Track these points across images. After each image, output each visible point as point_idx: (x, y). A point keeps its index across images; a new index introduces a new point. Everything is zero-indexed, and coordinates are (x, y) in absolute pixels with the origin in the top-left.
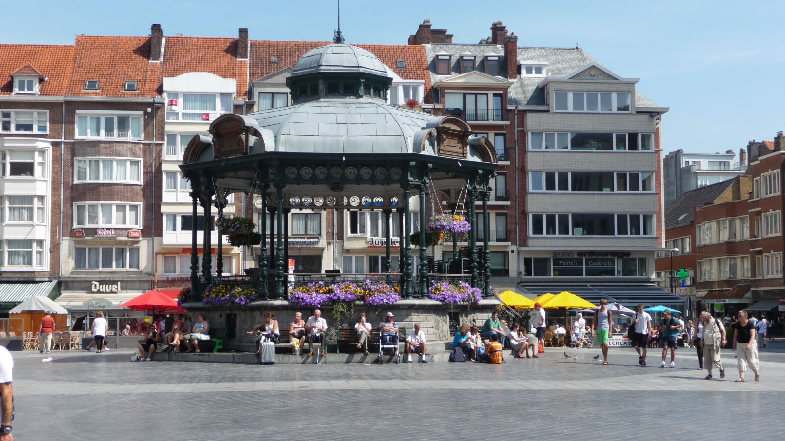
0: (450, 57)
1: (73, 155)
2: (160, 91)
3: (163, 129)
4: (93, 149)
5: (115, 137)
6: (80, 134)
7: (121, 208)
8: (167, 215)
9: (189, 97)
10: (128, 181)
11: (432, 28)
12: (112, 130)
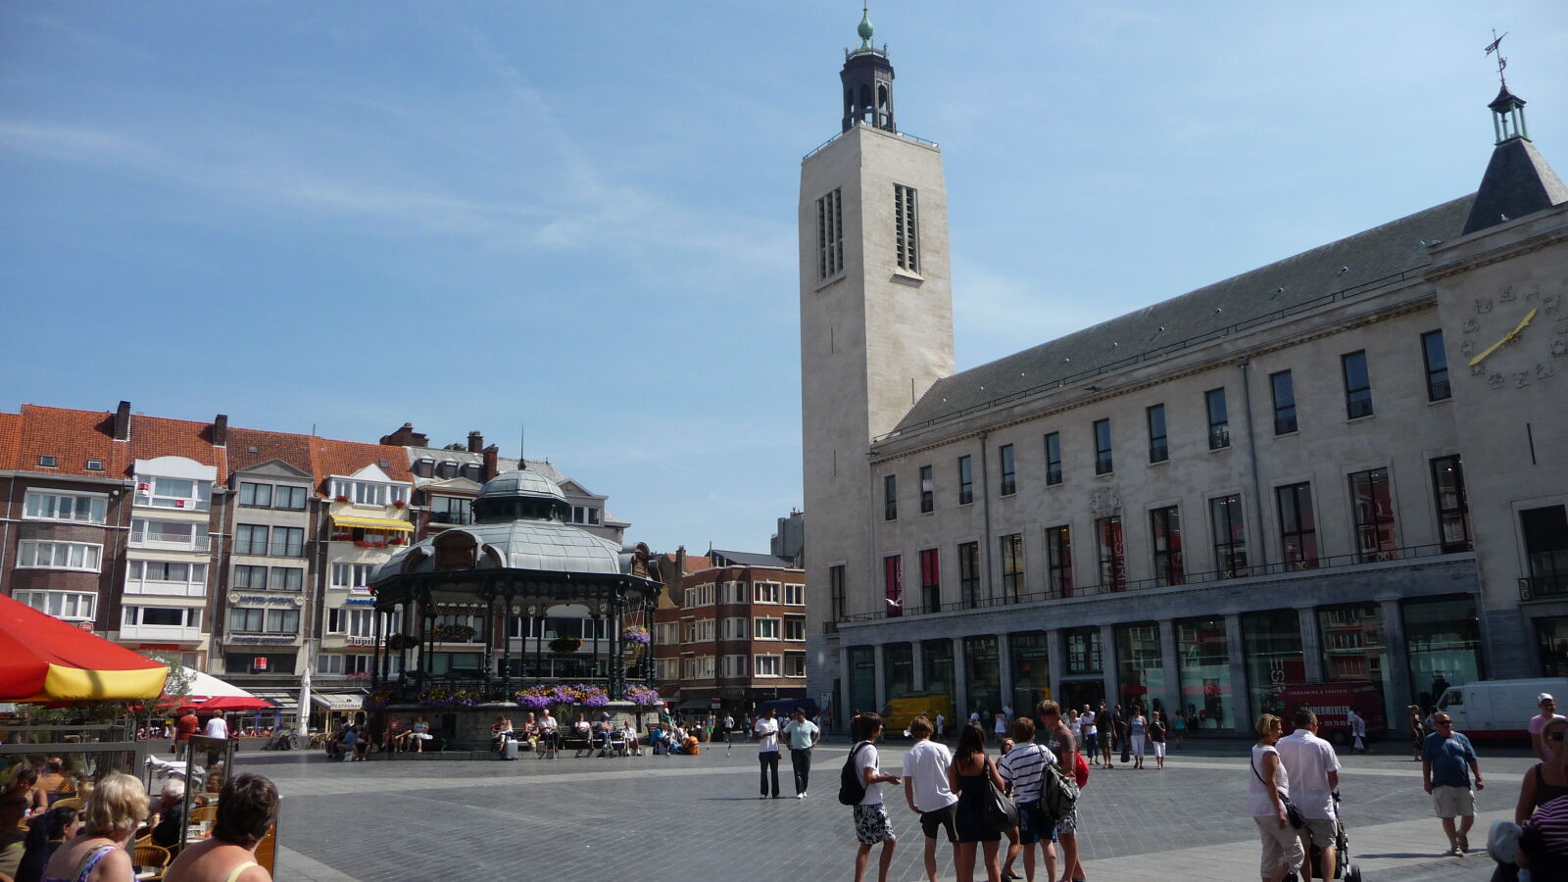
0: (434, 461)
1: (18, 537)
2: (130, 472)
3: (131, 513)
4: (46, 532)
5: (72, 519)
6: (28, 514)
7: (73, 598)
8: (127, 607)
9: (163, 482)
10: (84, 568)
11: (413, 431)
12: (69, 512)
